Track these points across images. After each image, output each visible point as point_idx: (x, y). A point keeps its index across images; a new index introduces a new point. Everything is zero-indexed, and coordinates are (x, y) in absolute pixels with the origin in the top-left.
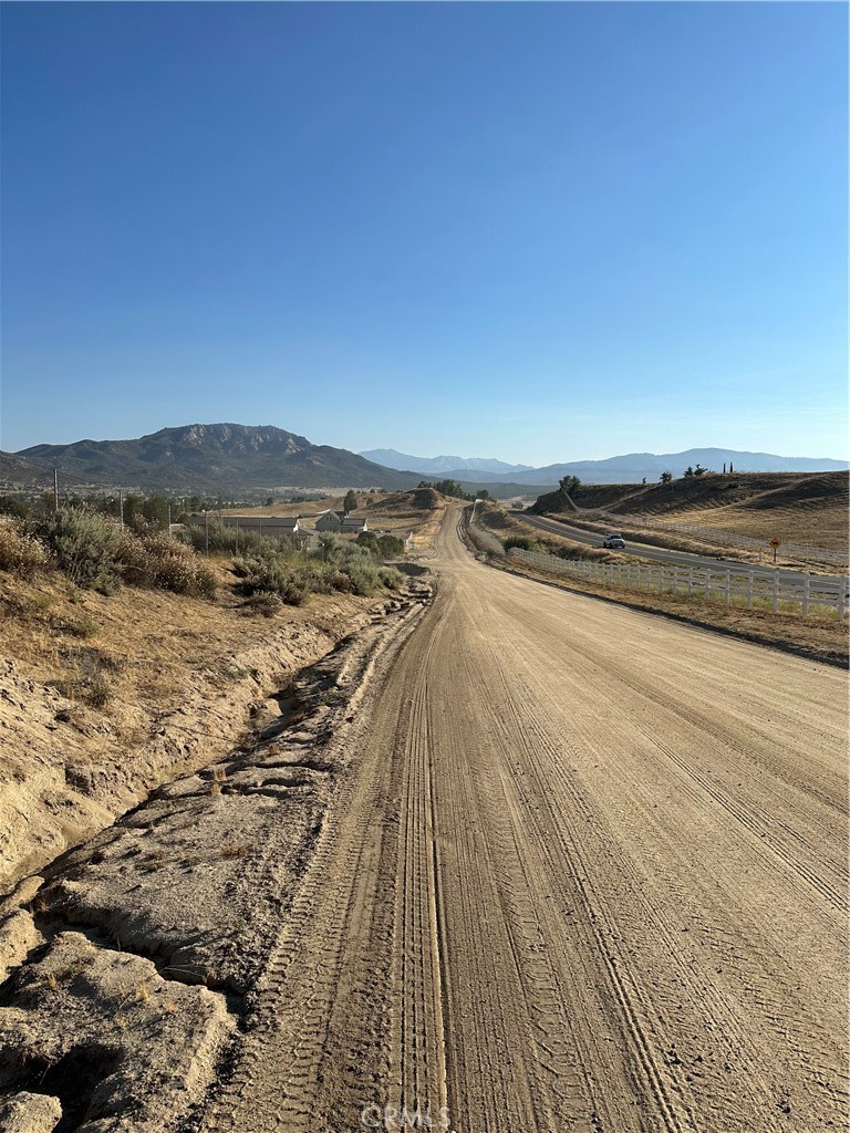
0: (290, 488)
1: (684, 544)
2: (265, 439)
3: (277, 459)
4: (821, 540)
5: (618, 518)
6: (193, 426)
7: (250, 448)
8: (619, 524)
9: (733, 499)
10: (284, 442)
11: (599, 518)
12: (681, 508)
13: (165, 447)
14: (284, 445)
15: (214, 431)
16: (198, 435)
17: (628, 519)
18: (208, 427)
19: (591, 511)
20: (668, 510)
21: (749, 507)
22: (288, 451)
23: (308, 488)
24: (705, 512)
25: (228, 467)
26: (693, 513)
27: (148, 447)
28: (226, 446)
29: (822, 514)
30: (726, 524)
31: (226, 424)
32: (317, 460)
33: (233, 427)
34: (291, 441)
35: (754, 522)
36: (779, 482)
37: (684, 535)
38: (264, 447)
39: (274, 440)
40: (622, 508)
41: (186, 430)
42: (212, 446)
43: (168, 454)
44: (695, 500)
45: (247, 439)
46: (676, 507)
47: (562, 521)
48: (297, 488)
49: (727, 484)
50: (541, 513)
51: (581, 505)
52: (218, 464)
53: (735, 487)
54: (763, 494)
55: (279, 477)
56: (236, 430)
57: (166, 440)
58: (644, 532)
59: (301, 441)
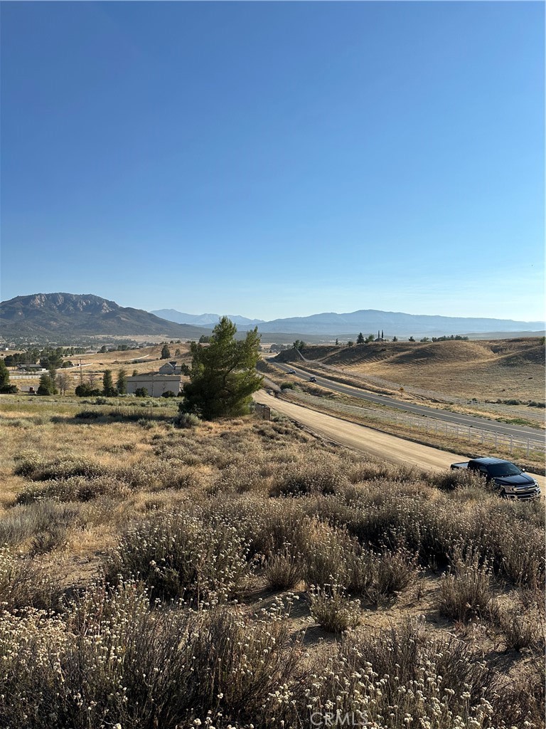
0: (106, 336)
1: (364, 385)
2: (87, 303)
3: (96, 316)
4: (423, 383)
5: (328, 367)
6: (37, 295)
7: (77, 309)
8: (329, 371)
9: (384, 357)
10: (100, 305)
11: (318, 367)
12: (359, 361)
13: (18, 309)
14: (101, 307)
15: (52, 298)
16: (41, 300)
17: (333, 368)
18: (47, 296)
19: (313, 361)
20: (353, 363)
21: (392, 362)
22: (103, 311)
23: (118, 335)
24: (371, 364)
25: (62, 322)
26: (365, 365)
27: (6, 309)
28: (60, 308)
29: (425, 367)
30: (381, 373)
31: (60, 293)
32: (124, 317)
33: (65, 295)
34: (105, 304)
35: (394, 372)
36: (406, 348)
37: (363, 379)
38: (86, 309)
39: (93, 304)
40: (329, 361)
41: (33, 297)
42: (51, 309)
43: (20, 314)
44: (365, 358)
45: (75, 304)
46: (357, 361)
47: (299, 367)
48: (111, 336)
49: (381, 348)
50: (285, 362)
51: (306, 358)
52: (55, 320)
53: (385, 350)
54: (399, 355)
55: (98, 328)
56: (67, 297)
57: (18, 305)
58: (344, 377)
59: (112, 304)
